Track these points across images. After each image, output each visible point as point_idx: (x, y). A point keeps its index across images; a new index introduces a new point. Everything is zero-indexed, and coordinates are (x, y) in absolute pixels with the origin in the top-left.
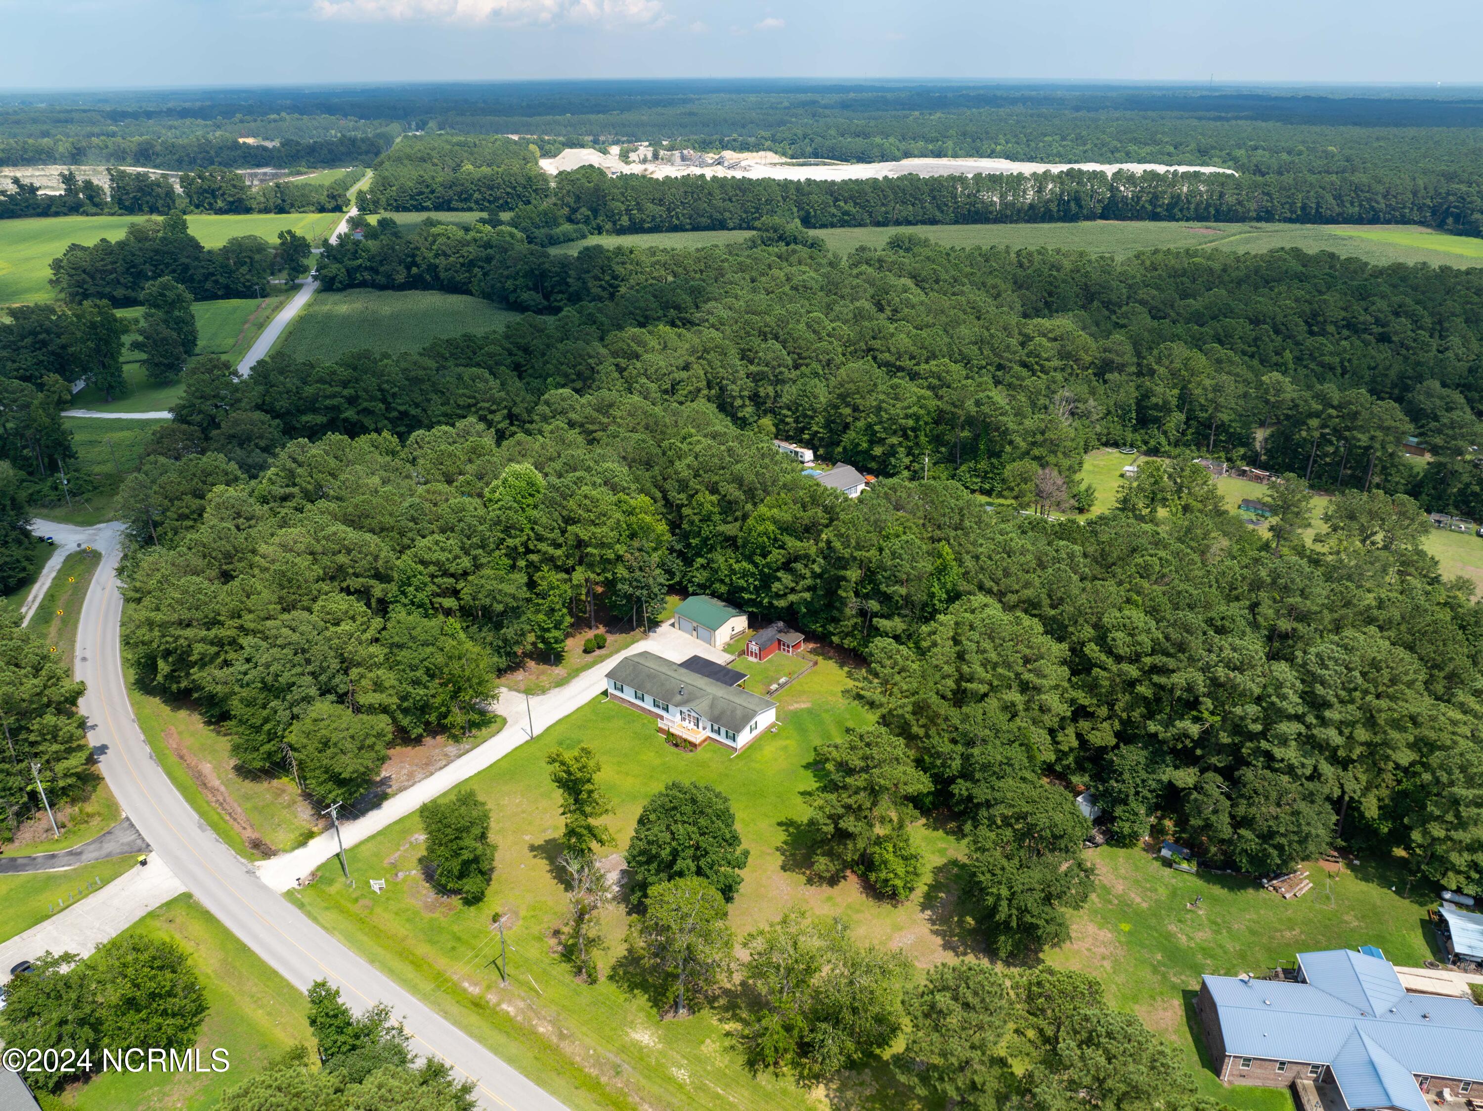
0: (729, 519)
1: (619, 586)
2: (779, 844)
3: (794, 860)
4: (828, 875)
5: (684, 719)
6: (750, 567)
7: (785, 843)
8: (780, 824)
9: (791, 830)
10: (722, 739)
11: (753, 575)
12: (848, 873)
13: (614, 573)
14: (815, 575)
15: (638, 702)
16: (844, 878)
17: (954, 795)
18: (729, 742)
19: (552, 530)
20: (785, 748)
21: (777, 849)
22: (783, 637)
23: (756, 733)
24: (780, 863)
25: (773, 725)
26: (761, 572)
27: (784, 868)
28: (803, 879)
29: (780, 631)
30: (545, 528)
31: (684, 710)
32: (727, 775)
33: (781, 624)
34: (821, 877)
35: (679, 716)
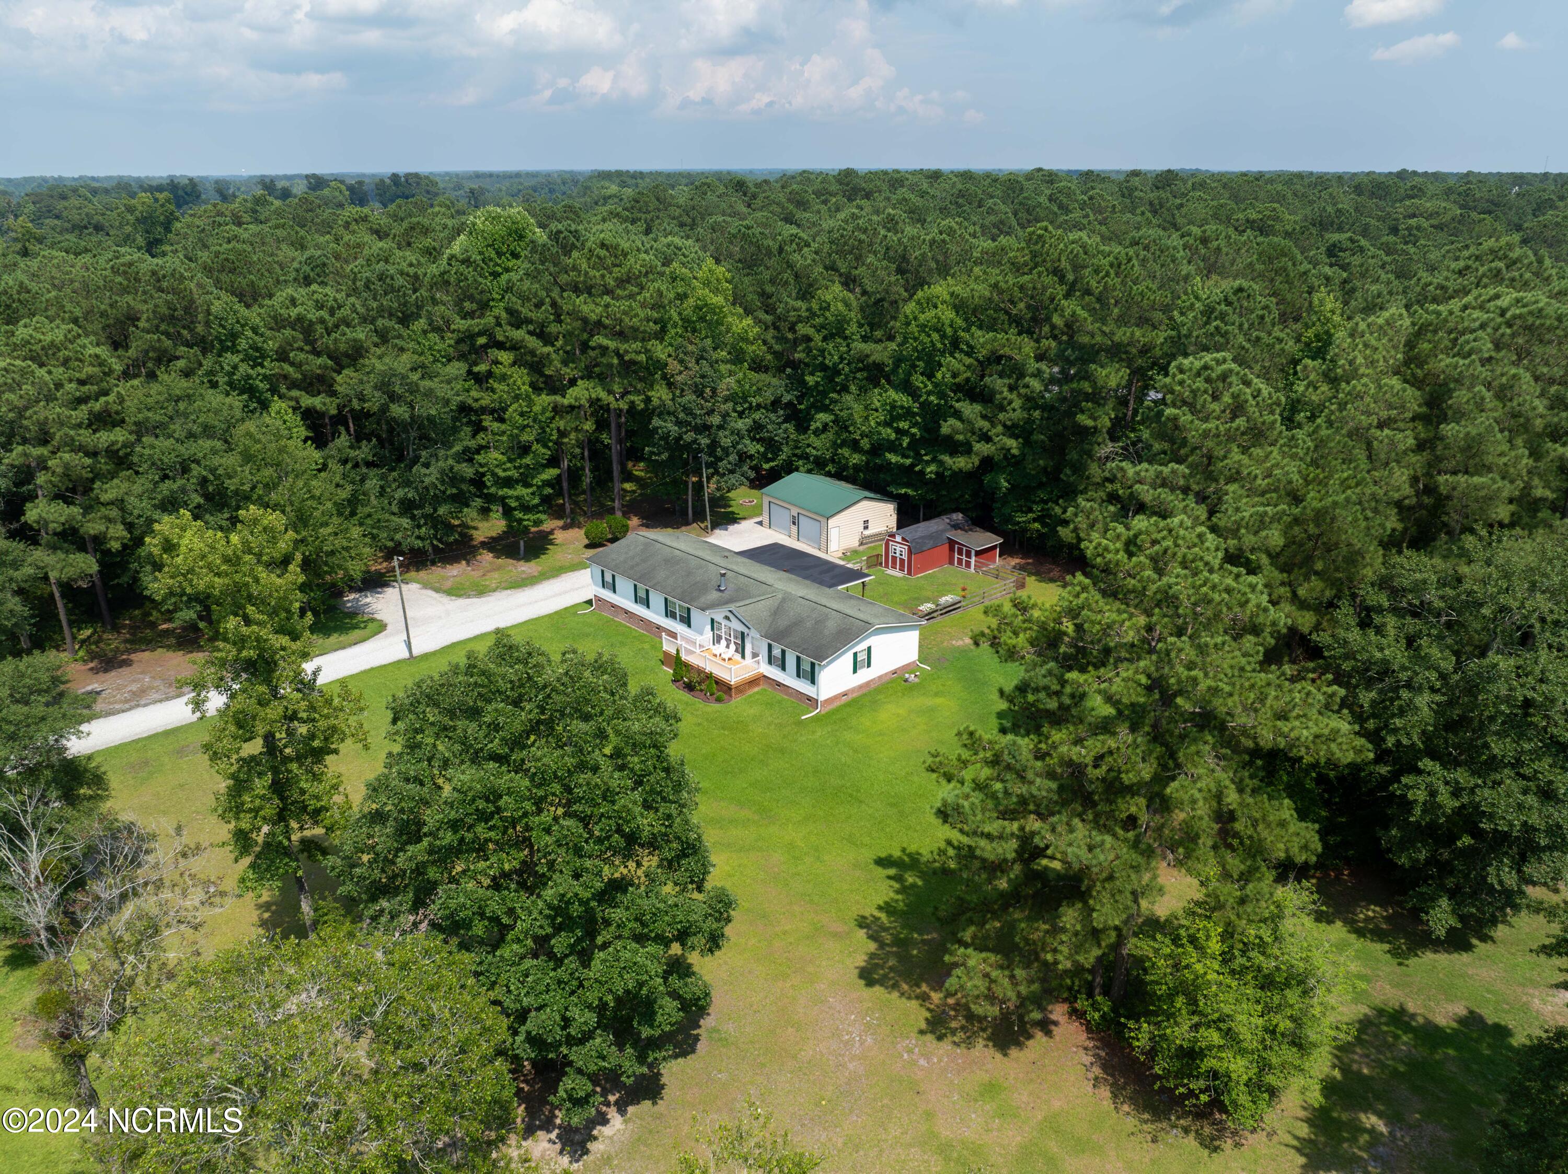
0: (878, 334)
1: (656, 422)
2: (870, 911)
3: (903, 958)
4: (993, 1011)
5: (717, 639)
6: (903, 399)
7: (887, 908)
8: (881, 862)
9: (910, 879)
10: (788, 679)
11: (908, 413)
12: (1058, 1012)
13: (648, 400)
14: (1031, 402)
15: (640, 610)
16: (1046, 1026)
17: (1407, 805)
18: (802, 686)
19: (538, 306)
20: (931, 711)
21: (862, 923)
22: (960, 537)
23: (865, 675)
24: (861, 960)
25: (908, 668)
26: (925, 405)
27: (868, 976)
28: (917, 1014)
29: (956, 527)
30: (525, 299)
31: (719, 617)
32: (782, 751)
33: (958, 517)
34: (971, 1017)
35: (708, 634)
